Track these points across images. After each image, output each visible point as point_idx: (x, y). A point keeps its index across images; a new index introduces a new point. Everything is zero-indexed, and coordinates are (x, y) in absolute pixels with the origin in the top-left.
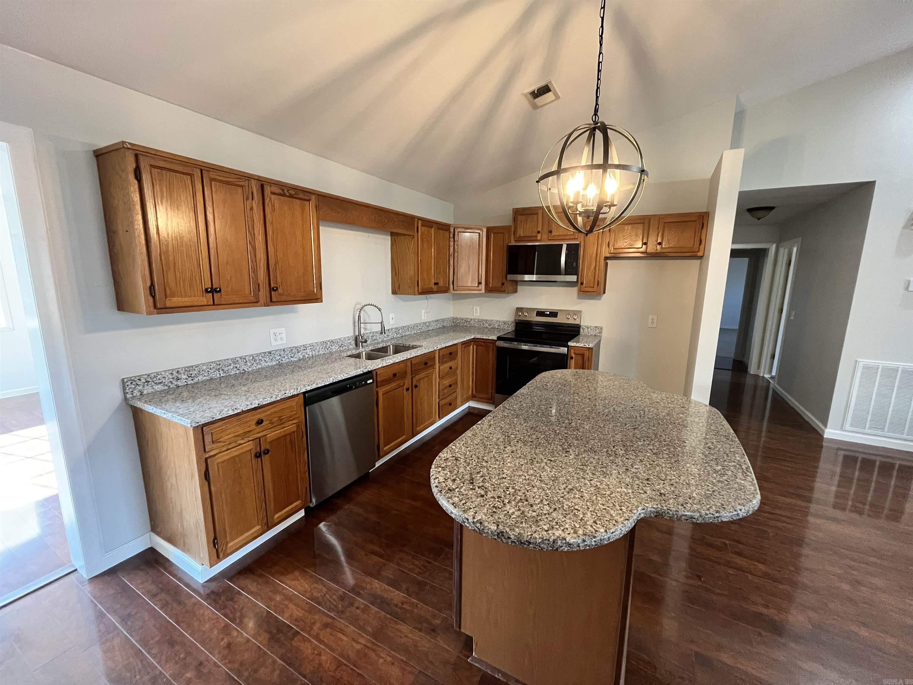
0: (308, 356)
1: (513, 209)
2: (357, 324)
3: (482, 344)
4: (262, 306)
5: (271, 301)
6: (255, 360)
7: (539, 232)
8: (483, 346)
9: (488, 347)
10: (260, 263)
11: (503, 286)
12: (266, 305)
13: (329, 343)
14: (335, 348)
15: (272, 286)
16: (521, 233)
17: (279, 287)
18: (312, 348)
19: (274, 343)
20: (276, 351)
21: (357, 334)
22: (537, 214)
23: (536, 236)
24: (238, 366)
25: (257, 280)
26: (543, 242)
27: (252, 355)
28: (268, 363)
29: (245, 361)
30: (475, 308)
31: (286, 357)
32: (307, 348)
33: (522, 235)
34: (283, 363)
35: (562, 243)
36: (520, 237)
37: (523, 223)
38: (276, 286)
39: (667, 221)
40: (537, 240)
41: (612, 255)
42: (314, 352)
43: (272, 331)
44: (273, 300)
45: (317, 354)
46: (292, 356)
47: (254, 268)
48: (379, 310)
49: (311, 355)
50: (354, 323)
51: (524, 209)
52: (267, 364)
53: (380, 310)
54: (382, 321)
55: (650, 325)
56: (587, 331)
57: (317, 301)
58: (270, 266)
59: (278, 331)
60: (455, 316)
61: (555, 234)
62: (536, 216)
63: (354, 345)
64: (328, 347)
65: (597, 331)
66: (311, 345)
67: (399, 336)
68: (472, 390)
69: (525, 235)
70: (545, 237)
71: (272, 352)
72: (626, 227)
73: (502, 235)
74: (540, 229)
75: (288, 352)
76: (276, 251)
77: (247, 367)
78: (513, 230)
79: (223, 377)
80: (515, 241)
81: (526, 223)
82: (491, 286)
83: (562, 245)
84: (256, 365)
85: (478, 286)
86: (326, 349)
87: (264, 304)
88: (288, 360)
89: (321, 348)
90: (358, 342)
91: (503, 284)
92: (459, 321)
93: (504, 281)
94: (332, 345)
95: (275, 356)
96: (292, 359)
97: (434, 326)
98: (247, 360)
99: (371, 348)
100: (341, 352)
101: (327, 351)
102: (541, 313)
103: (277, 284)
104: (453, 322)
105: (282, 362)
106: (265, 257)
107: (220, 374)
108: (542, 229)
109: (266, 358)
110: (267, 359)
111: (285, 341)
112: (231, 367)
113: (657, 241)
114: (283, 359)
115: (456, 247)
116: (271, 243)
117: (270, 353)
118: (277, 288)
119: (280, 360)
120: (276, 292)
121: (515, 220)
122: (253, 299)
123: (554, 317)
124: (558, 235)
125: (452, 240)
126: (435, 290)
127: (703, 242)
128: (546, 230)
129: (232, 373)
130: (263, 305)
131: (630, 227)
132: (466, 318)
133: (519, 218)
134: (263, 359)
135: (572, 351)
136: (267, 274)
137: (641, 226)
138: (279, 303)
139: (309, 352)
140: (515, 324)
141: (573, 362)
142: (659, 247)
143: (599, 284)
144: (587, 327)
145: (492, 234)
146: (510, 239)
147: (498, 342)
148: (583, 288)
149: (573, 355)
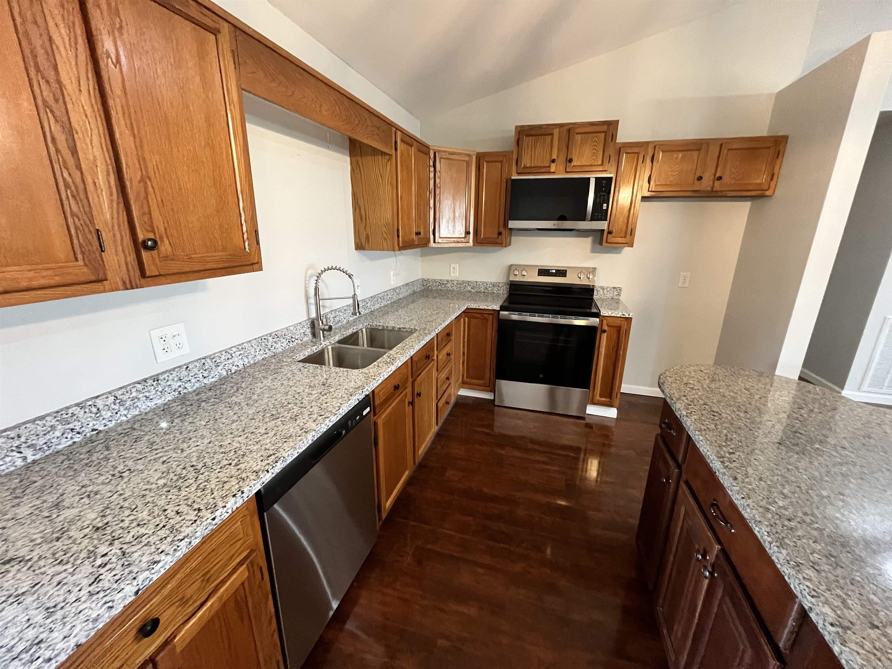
0: (236, 368)
1: (517, 127)
2: (312, 301)
3: (478, 315)
4: (117, 289)
5: (143, 274)
6: (122, 403)
7: (553, 161)
8: (477, 318)
9: (487, 320)
10: (95, 174)
11: (500, 237)
12: (131, 286)
13: (270, 339)
14: (280, 346)
15: (141, 237)
16: (526, 161)
17: (161, 238)
18: (242, 352)
19: (162, 357)
20: (170, 371)
21: (313, 315)
22: (552, 134)
23: (549, 167)
24: (77, 426)
25: (92, 221)
26: (558, 174)
27: (110, 393)
28: (155, 401)
29: (94, 410)
30: (452, 266)
31: (193, 381)
32: (233, 355)
33: (528, 165)
34: (190, 393)
35: (587, 176)
36: (525, 167)
37: (530, 148)
38: (152, 236)
39: (734, 147)
40: (550, 172)
41: (653, 193)
42: (246, 360)
43: (156, 334)
44: (148, 274)
45: (252, 362)
46: (205, 375)
47: (76, 188)
48: (349, 276)
49: (241, 367)
50: (307, 298)
51: (532, 128)
52: (151, 404)
53: (351, 278)
54: (355, 295)
55: (680, 285)
56: (602, 293)
57: (251, 267)
58: (128, 183)
59: (169, 331)
60: (426, 277)
61: (575, 164)
62: (549, 137)
63: (310, 336)
64: (269, 346)
65: (616, 293)
66: (240, 347)
67: (366, 312)
68: (463, 375)
69: (533, 165)
70: (562, 168)
71: (161, 378)
72: (675, 156)
73: (499, 165)
74: (554, 157)
75: (196, 370)
76: (140, 146)
77: (104, 422)
78: (515, 157)
79: (34, 462)
80: (518, 173)
81: (535, 149)
82: (482, 236)
83: (589, 179)
84: (125, 412)
85: (465, 237)
86: (267, 350)
87: (124, 283)
88: (198, 385)
89: (257, 350)
90: (317, 331)
91: (500, 234)
92: (431, 284)
93: (502, 229)
94: (275, 342)
95: (169, 383)
96: (206, 381)
97: (404, 293)
98: (101, 407)
99: (337, 338)
100: (293, 350)
101: (270, 354)
102: (543, 272)
103: (153, 232)
104: (423, 285)
105: (185, 391)
106: (108, 157)
107: (25, 458)
108: (558, 157)
109: (149, 391)
110: (151, 395)
111: (186, 350)
112: (58, 434)
113: (715, 175)
114: (186, 386)
115: (438, 180)
116: (122, 122)
117: (156, 379)
118: (155, 242)
119: (180, 389)
120: (155, 253)
121: (518, 142)
122: (85, 273)
123: (562, 276)
124: (580, 166)
125: (432, 169)
126: (416, 243)
127: (775, 177)
128: (563, 158)
129: (60, 447)
130: (121, 287)
131: (680, 155)
132: (441, 280)
133: (527, 141)
134: (141, 396)
135: (605, 322)
136: (122, 205)
137: (695, 154)
138: (163, 279)
139: (238, 362)
140: (508, 287)
141: (604, 336)
142: (717, 183)
143: (632, 233)
144: (603, 288)
145: (485, 163)
146: (510, 171)
147: (501, 312)
148: (611, 239)
149: (605, 327)
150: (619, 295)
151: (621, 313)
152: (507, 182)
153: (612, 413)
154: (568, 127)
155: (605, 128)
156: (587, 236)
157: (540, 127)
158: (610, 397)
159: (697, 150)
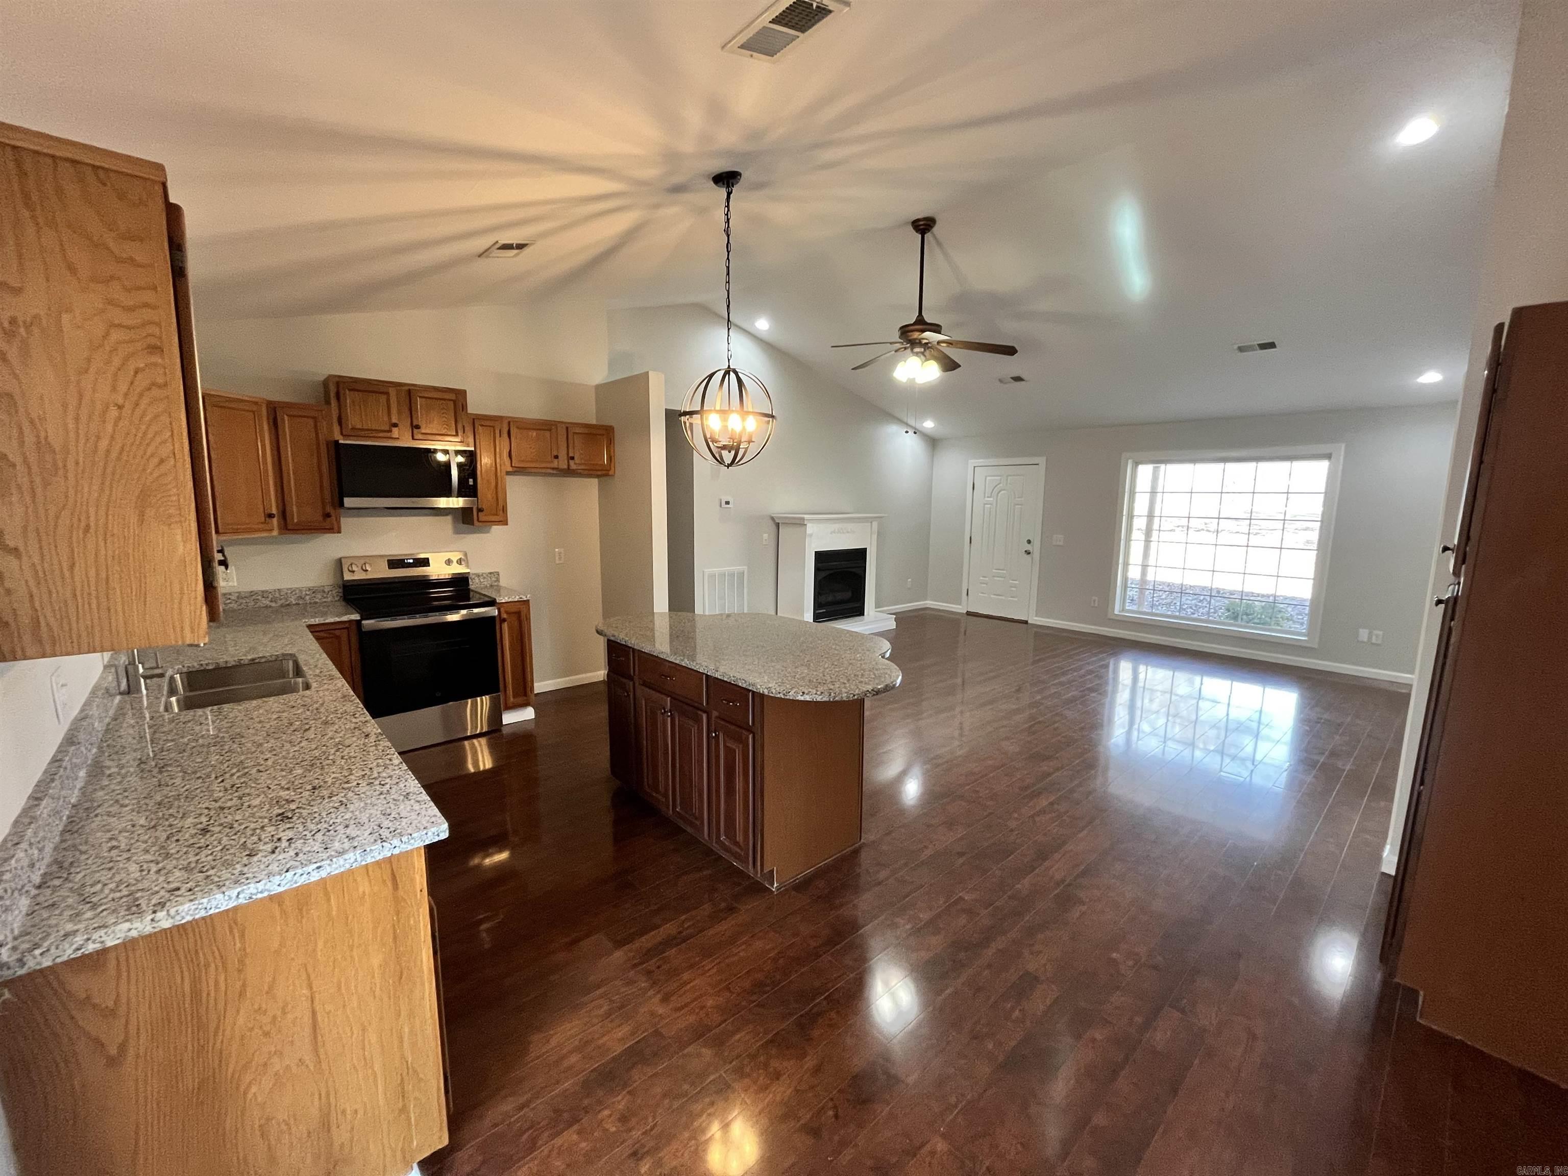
7: (395, 425)
11: (328, 519)
16: (354, 421)
22: (386, 393)
23: (390, 431)
26: (401, 442)
36: (354, 430)
37: (357, 405)
39: (576, 431)
40: (391, 439)
51: (356, 381)
55: (558, 562)
56: (478, 579)
61: (424, 431)
62: (384, 396)
65: (494, 579)
69: (366, 428)
70: (407, 433)
72: (530, 433)
73: (309, 422)
78: (335, 414)
80: (345, 436)
81: (365, 407)
82: (295, 520)
85: (267, 522)
91: (327, 515)
93: (329, 509)
108: (400, 420)
113: (568, 455)
121: (337, 395)
123: (423, 567)
124: (430, 434)
127: (613, 459)
128: (406, 423)
131: (534, 434)
133: (351, 396)
135: (503, 609)
140: (341, 590)
141: (505, 626)
142: (572, 462)
143: (504, 510)
144: (478, 576)
145: (286, 418)
146: (331, 431)
147: (363, 622)
148: (482, 517)
149: (505, 616)
150: (498, 580)
151: (517, 597)
152: (327, 445)
153: (528, 714)
154: (407, 388)
155: (453, 397)
156: (447, 515)
157: (369, 382)
158: (525, 694)
159: (548, 430)
